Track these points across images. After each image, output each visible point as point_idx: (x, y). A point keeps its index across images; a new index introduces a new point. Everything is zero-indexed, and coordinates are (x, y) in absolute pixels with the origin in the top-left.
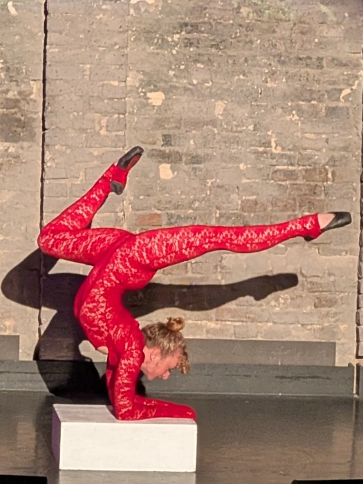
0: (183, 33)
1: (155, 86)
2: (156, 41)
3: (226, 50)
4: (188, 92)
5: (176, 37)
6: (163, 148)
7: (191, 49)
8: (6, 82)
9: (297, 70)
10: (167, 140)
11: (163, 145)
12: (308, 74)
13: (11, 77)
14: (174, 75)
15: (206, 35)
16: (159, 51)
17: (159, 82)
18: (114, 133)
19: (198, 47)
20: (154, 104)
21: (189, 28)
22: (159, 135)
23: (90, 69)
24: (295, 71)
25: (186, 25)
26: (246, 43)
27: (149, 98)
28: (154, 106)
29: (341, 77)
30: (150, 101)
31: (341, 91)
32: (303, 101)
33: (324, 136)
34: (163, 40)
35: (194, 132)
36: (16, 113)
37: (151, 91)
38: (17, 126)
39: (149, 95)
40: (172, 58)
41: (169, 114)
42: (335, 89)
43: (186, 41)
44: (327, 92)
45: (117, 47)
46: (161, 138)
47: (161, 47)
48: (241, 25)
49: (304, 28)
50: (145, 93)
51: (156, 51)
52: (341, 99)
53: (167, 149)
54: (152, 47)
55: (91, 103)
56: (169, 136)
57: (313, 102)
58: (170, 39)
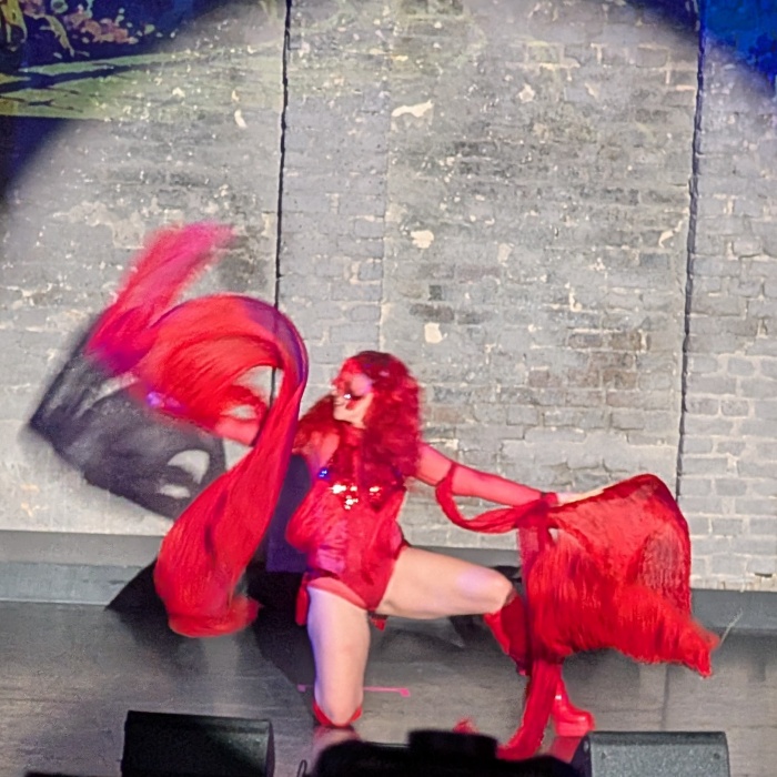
0: (459, 155)
1: (422, 223)
2: (424, 165)
3: (513, 179)
4: (464, 232)
5: (450, 160)
6: (430, 303)
7: (469, 177)
8: (231, 214)
9: (604, 205)
10: (436, 292)
11: (430, 299)
12: (618, 211)
13: (238, 208)
14: (447, 210)
15: (488, 159)
16: (428, 178)
17: (427, 218)
18: (367, 283)
19: (477, 174)
20: (420, 246)
21: (467, 149)
22: (425, 285)
23: (339, 199)
24: (601, 207)
25: (463, 145)
26: (540, 170)
27: (413, 239)
28: (419, 249)
29: (661, 216)
30: (414, 242)
31: (660, 233)
32: (611, 245)
33: (637, 291)
34: (434, 164)
35: (470, 283)
36: (242, 254)
37: (416, 229)
38: (244, 271)
39: (413, 234)
40: (444, 188)
41: (438, 260)
42: (654, 232)
43: (463, 166)
44: (642, 234)
45: (373, 172)
46: (427, 290)
47: (430, 173)
48: (533, 147)
49: (614, 152)
50: (409, 232)
51: (424, 178)
52: (660, 244)
53: (435, 304)
54: (419, 174)
55: (340, 243)
56: (439, 287)
57: (624, 247)
58: (442, 163)
